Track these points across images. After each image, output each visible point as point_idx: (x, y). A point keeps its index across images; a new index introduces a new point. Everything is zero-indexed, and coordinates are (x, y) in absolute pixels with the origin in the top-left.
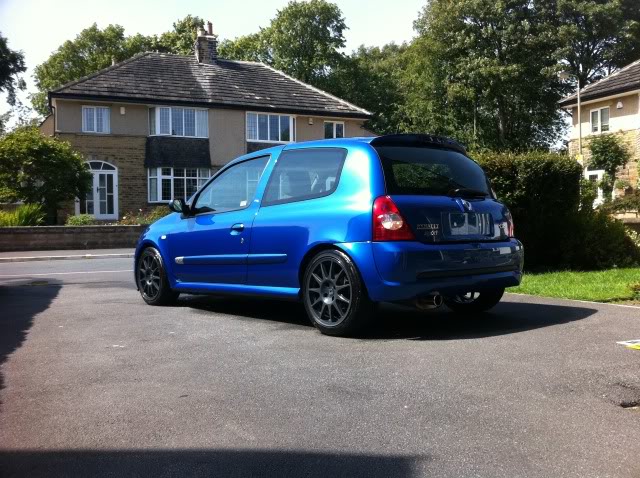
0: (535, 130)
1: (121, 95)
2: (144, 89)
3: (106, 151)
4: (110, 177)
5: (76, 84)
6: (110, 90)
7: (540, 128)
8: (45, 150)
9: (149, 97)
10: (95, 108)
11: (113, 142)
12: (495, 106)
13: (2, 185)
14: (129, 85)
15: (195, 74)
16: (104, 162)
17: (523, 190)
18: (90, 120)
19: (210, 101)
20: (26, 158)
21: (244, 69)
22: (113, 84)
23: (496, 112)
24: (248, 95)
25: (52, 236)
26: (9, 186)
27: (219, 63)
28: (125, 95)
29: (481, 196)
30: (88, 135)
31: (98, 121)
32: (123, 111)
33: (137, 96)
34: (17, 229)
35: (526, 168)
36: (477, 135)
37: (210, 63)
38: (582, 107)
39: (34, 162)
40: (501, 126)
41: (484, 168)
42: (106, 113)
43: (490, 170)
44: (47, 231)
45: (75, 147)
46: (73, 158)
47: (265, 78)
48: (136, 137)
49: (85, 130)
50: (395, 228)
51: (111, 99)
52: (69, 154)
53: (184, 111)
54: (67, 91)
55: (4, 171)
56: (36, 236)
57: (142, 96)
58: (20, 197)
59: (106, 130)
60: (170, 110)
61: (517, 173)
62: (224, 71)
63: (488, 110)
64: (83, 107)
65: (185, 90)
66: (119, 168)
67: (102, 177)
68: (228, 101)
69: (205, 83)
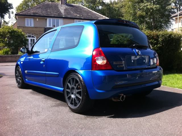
0: (163, 26)
1: (37, 15)
2: (44, 13)
3: (33, 32)
4: (34, 40)
5: (23, 11)
6: (34, 13)
7: (165, 25)
8: (13, 32)
9: (45, 15)
10: (29, 19)
11: (34, 29)
12: (151, 18)
13: (1, 43)
14: (39, 12)
15: (60, 8)
16: (32, 35)
17: (161, 44)
18: (28, 22)
19: (64, 16)
20: (7, 34)
21: (74, 7)
22: (35, 11)
23: (152, 20)
24: (75, 14)
25: (13, 58)
26: (3, 43)
27: (67, 5)
28: (38, 15)
29: (145, 48)
30: (27, 27)
31: (30, 23)
32: (37, 20)
33: (42, 15)
34: (2, 56)
35: (162, 36)
36: (146, 27)
37: (64, 5)
38: (179, 18)
39: (10, 35)
40: (153, 24)
41: (147, 36)
42: (32, 20)
43: (149, 37)
44: (11, 57)
45: (23, 31)
46: (22, 34)
47: (81, 9)
48: (41, 28)
49: (26, 25)
50: (103, 64)
51: (34, 16)
52: (21, 33)
53: (56, 19)
54: (20, 14)
55: (1, 38)
56: (8, 58)
57: (43, 15)
58: (6, 46)
59: (33, 26)
60: (51, 19)
61: (159, 38)
62: (69, 7)
63: (149, 19)
64: (26, 18)
65: (56, 13)
66: (36, 37)
67: (31, 40)
68: (69, 16)
69: (62, 11)
